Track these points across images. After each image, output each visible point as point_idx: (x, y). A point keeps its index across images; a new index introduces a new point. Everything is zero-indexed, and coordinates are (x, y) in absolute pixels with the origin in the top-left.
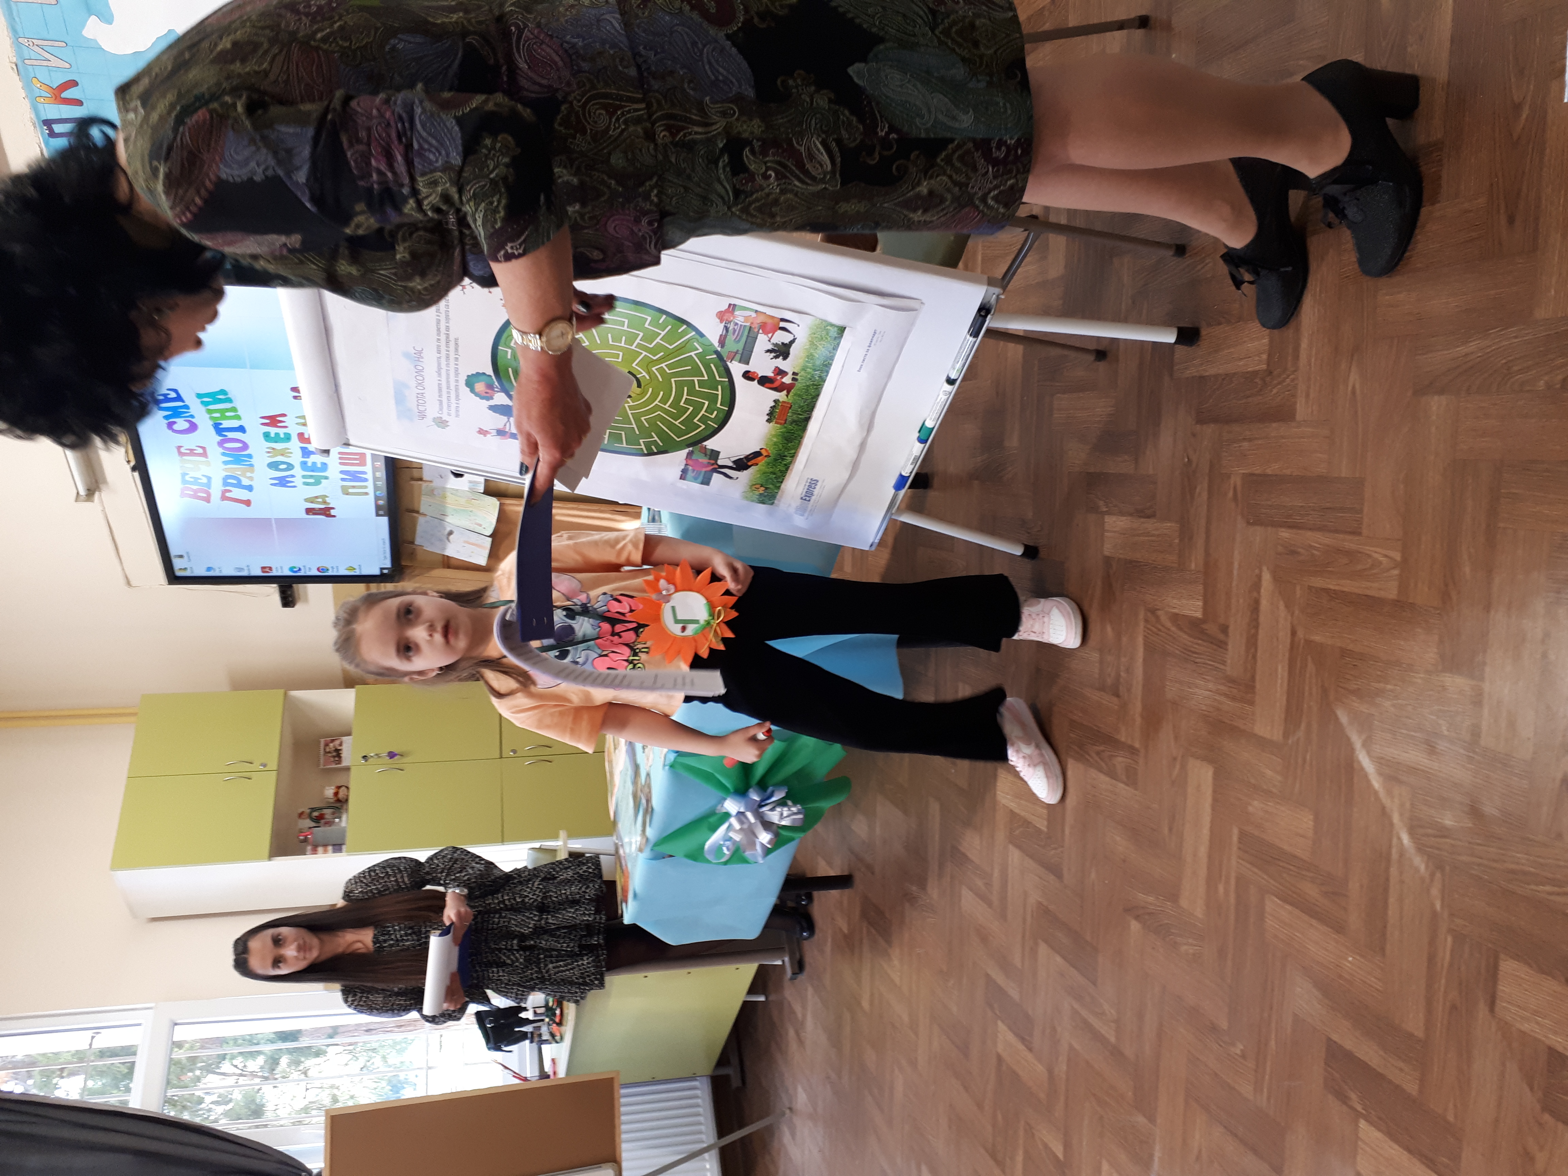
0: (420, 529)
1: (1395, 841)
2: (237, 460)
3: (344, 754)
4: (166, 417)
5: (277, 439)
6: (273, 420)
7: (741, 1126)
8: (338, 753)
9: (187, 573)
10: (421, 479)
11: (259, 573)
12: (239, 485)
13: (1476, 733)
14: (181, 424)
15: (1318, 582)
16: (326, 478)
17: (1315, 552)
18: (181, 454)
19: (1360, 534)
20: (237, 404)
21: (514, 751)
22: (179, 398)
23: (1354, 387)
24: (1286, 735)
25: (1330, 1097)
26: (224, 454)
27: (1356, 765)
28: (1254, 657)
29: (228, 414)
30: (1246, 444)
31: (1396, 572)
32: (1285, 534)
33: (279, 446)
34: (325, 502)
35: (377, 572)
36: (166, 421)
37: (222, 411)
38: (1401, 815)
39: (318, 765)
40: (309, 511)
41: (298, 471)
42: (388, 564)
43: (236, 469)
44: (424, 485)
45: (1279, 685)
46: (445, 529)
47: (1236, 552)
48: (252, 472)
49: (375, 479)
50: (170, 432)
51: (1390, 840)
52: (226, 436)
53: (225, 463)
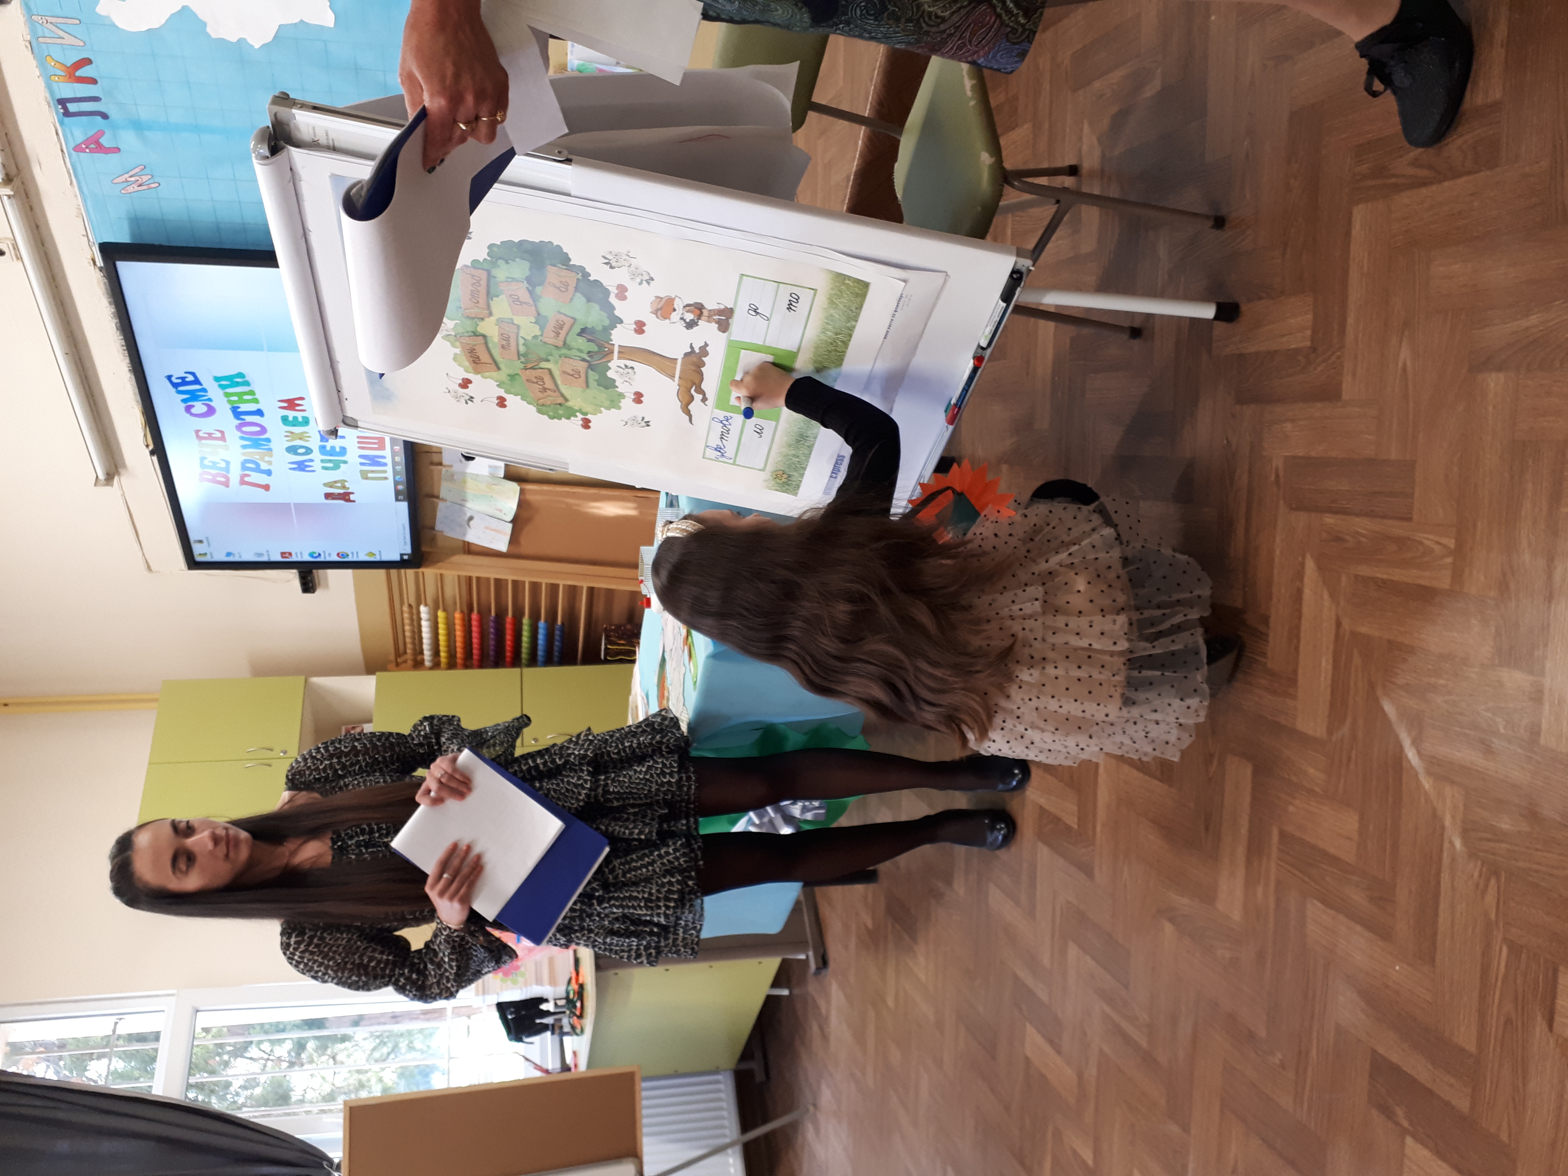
0: (440, 515)
1: (1446, 845)
2: (256, 444)
4: (184, 401)
5: (295, 423)
6: (291, 404)
7: (765, 1123)
9: (208, 559)
10: (440, 464)
11: (278, 558)
12: (258, 470)
13: (1535, 731)
14: (199, 407)
15: (1365, 571)
16: (345, 462)
17: (1363, 539)
18: (199, 438)
19: (1409, 519)
20: (255, 387)
21: (536, 740)
22: (197, 381)
23: (1405, 364)
24: (1330, 731)
25: (1375, 1112)
26: (242, 438)
27: (1404, 763)
28: (1297, 649)
29: (246, 397)
30: (1288, 426)
31: (1449, 560)
32: (1329, 520)
33: (297, 430)
34: (344, 487)
35: (398, 558)
36: (185, 405)
37: (240, 395)
38: (1453, 817)
40: (328, 496)
41: (316, 455)
42: (408, 549)
43: (254, 453)
44: (444, 470)
45: (1322, 679)
46: (465, 514)
47: (1278, 540)
48: (271, 456)
49: (395, 464)
50: (188, 415)
51: (1442, 846)
52: (244, 419)
53: (244, 447)
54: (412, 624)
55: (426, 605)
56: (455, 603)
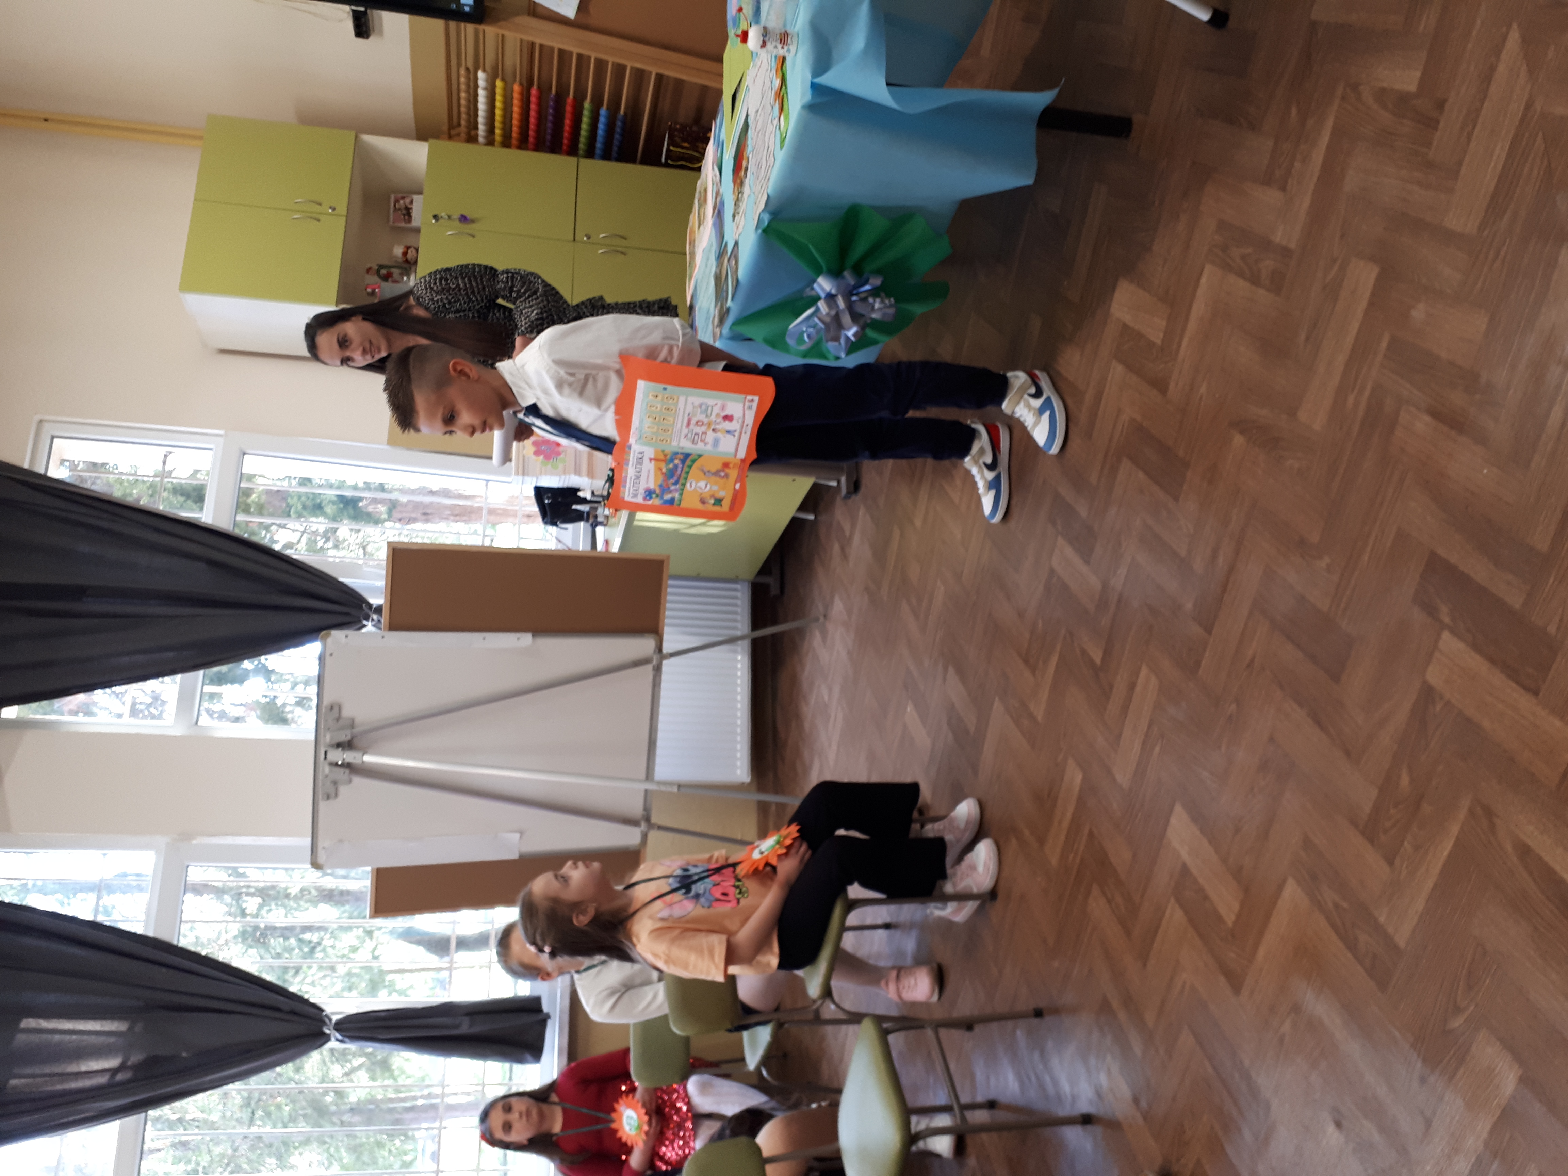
3: (415, 214)
7: (774, 623)
8: (408, 212)
21: (589, 237)
24: (1483, 226)
25: (1416, 609)
28: (1470, 137)
39: (388, 221)
45: (1491, 168)
54: (468, 91)
55: (484, 71)
56: (515, 76)
